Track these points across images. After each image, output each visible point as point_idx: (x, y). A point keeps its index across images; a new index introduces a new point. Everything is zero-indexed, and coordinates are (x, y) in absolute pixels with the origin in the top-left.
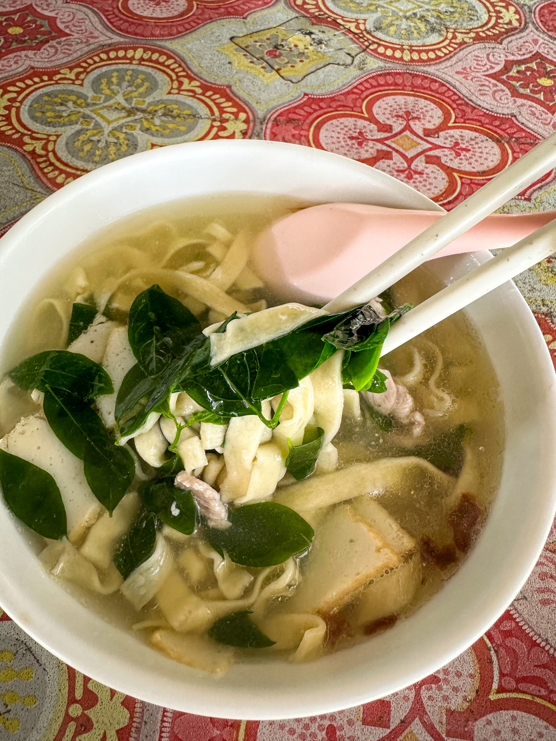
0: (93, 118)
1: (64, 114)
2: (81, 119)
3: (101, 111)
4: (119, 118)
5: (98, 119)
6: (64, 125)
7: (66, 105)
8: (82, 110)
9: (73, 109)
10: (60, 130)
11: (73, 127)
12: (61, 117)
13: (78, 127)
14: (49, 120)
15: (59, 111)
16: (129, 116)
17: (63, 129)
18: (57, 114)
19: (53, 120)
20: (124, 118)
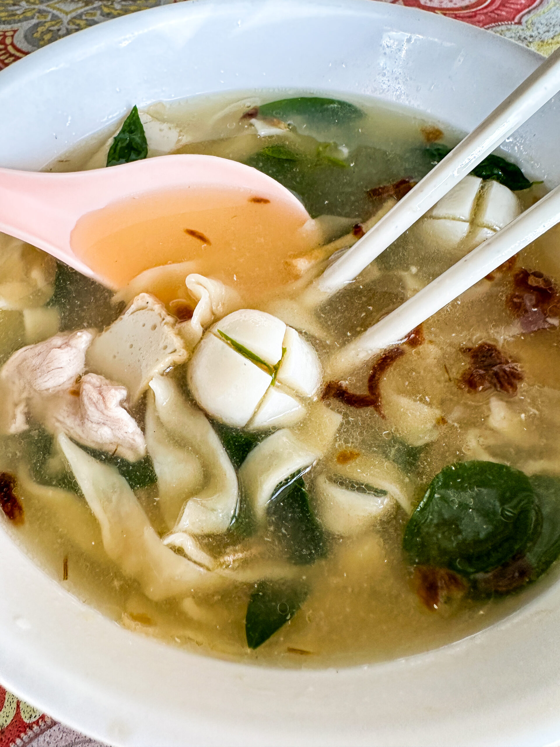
0: (49, 12)
1: (18, 12)
2: (37, 14)
3: (57, 5)
4: (77, 9)
5: (55, 12)
6: (20, 21)
7: (19, 5)
8: (37, 7)
9: (27, 7)
10: (15, 26)
11: (29, 21)
12: (15, 15)
13: (35, 21)
14: (3, 19)
15: (12, 11)
16: (87, 5)
17: (19, 24)
18: (11, 13)
19: (7, 18)
20: (81, 8)
